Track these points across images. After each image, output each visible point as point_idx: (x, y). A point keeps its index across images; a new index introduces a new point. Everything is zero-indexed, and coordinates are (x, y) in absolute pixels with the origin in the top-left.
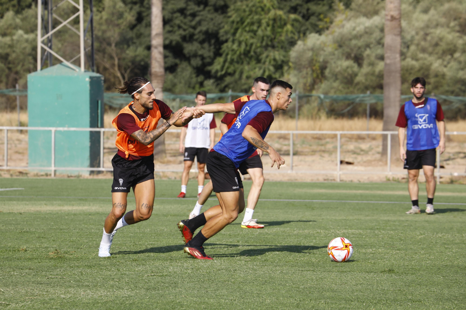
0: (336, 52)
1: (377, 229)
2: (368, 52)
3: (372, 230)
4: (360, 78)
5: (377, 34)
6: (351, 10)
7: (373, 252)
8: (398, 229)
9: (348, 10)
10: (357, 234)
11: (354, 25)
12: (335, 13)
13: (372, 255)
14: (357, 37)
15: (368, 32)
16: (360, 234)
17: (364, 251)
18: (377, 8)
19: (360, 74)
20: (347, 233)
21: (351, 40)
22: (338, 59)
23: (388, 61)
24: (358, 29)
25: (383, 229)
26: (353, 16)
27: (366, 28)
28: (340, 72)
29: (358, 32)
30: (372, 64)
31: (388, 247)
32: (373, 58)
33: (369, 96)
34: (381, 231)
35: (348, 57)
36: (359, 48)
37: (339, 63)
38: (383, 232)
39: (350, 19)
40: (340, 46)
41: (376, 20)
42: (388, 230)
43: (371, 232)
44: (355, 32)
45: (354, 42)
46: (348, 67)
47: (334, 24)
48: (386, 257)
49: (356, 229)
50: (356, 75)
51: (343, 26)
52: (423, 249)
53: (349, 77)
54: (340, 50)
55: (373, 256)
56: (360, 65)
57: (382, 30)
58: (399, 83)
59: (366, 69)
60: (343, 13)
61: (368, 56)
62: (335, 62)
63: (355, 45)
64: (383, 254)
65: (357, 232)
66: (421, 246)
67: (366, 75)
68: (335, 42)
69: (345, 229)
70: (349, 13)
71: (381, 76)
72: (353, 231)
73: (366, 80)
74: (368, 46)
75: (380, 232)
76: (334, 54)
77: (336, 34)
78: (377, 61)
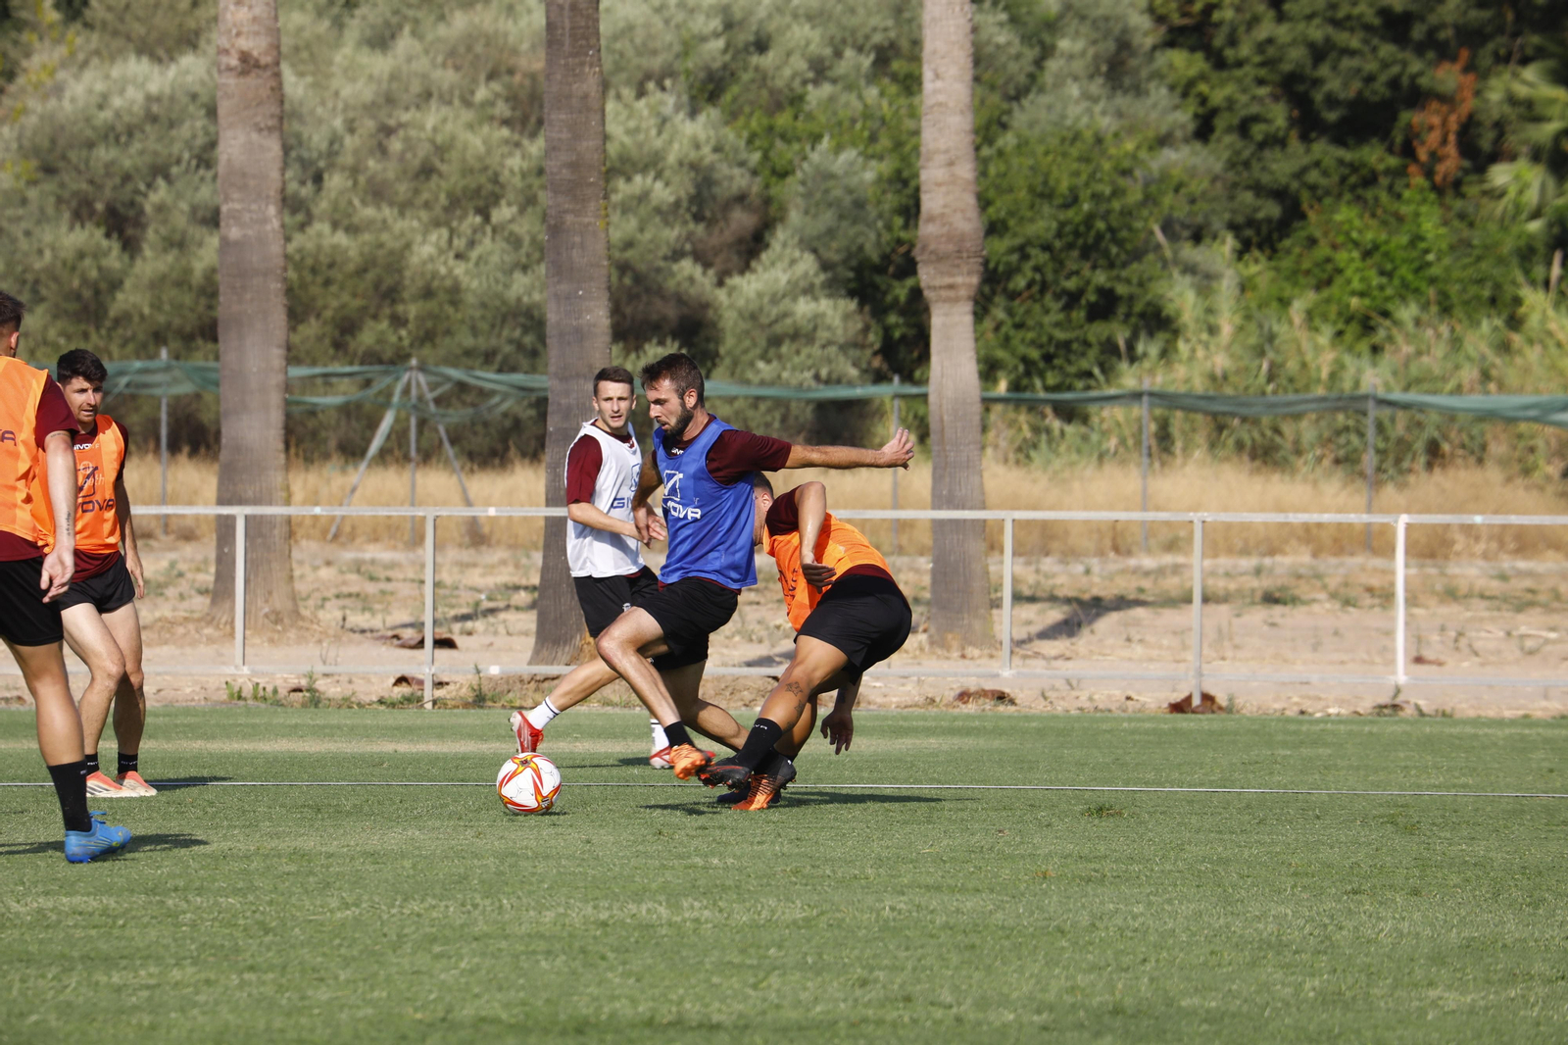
0: (33, 194)
1: (176, 889)
2: (161, 193)
3: (155, 894)
4: (127, 299)
5: (194, 126)
6: (89, 26)
7: (152, 982)
8: (257, 888)
9: (78, 26)
10: (91, 914)
11: (99, 87)
12: (26, 36)
13: (145, 994)
14: (119, 134)
15: (158, 116)
16: (105, 912)
17: (116, 979)
18: (191, 24)
19: (128, 284)
20: (52, 910)
21: (90, 145)
22: (42, 219)
23: (234, 233)
24: (117, 102)
25: (200, 891)
26: (97, 53)
27: (150, 99)
28: (49, 271)
29: (118, 114)
30: (177, 243)
31: (211, 959)
32: (180, 220)
33: (167, 369)
34: (190, 897)
35: (82, 212)
36: (127, 178)
37: (47, 236)
38: (199, 899)
39: (84, 65)
40: (49, 170)
41: (191, 68)
42: (220, 892)
43: (150, 902)
44: (106, 115)
45: (103, 154)
46: (81, 255)
47: (21, 80)
48: (201, 998)
49: (89, 894)
50: (116, 285)
51: (58, 90)
52: (347, 962)
53: (87, 294)
54: (50, 186)
55: (150, 999)
56: (131, 246)
57: (212, 112)
58: (279, 318)
59: (152, 262)
60: (58, 41)
61: (160, 208)
62: (28, 234)
63: (109, 165)
64: (191, 989)
65: (94, 903)
66: (343, 951)
67: (157, 284)
68: (27, 150)
69: (47, 893)
70: (79, 39)
71: (209, 291)
72: (77, 900)
73: (156, 306)
74: (160, 171)
75: (187, 901)
76: (24, 202)
77: (32, 120)
78: (197, 232)
